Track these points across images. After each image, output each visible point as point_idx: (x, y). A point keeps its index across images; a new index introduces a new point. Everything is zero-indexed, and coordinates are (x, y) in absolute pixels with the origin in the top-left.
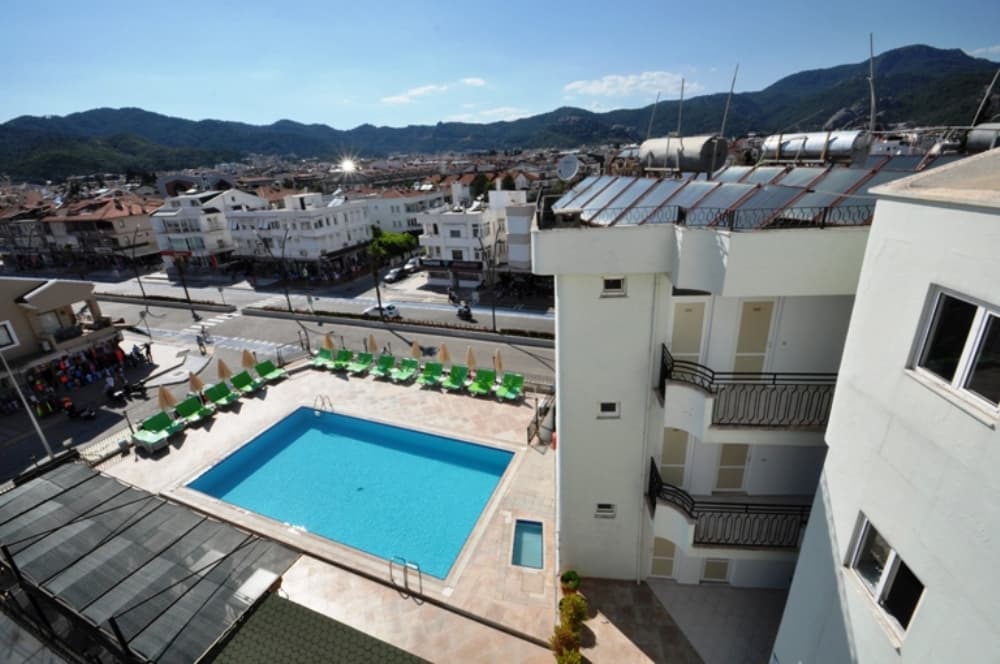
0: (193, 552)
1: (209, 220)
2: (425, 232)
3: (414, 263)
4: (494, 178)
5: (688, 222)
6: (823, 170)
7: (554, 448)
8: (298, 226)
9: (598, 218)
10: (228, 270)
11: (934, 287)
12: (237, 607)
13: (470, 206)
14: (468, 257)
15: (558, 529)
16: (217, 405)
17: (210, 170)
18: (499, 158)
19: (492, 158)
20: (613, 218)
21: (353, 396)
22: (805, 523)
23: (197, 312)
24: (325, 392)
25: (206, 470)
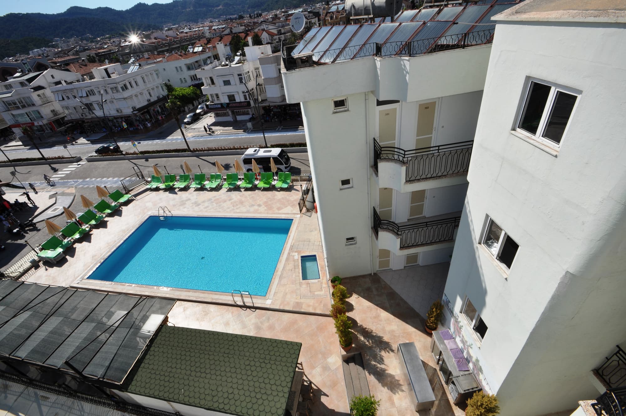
0: (106, 314)
1: (39, 96)
2: (205, 85)
3: (202, 108)
4: (246, 37)
5: (383, 54)
6: (462, 8)
7: (317, 212)
8: (109, 91)
9: (324, 57)
10: (66, 131)
11: (528, 78)
12: (144, 337)
13: (233, 61)
14: (239, 98)
15: (325, 256)
16: (90, 225)
17: (26, 56)
18: (246, 20)
19: (241, 21)
20: (335, 56)
21: (183, 203)
22: (458, 226)
23: (53, 166)
24: (163, 204)
25: (97, 266)
